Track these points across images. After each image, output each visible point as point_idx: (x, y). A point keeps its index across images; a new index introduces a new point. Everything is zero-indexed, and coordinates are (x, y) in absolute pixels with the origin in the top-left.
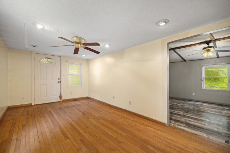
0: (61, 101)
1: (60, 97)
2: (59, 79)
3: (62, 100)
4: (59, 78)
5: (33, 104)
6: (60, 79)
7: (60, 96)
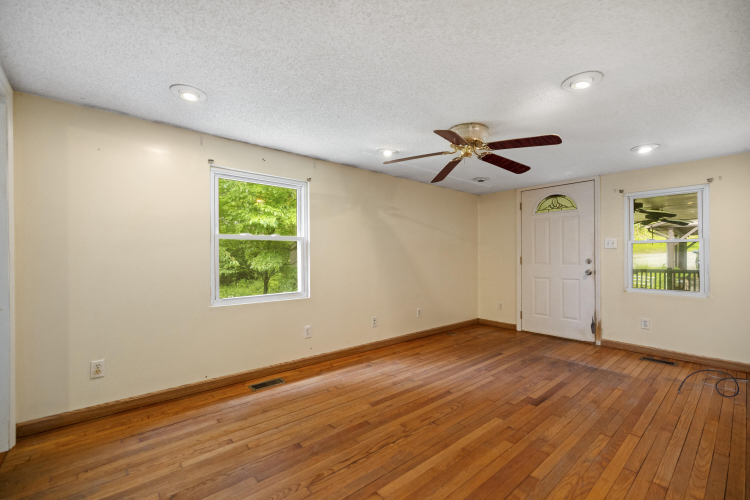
0: (599, 343)
1: (595, 327)
2: (589, 262)
3: (603, 342)
4: (591, 257)
5: (519, 329)
6: (592, 264)
7: (593, 326)
